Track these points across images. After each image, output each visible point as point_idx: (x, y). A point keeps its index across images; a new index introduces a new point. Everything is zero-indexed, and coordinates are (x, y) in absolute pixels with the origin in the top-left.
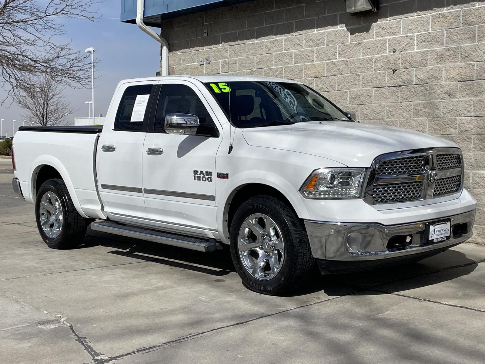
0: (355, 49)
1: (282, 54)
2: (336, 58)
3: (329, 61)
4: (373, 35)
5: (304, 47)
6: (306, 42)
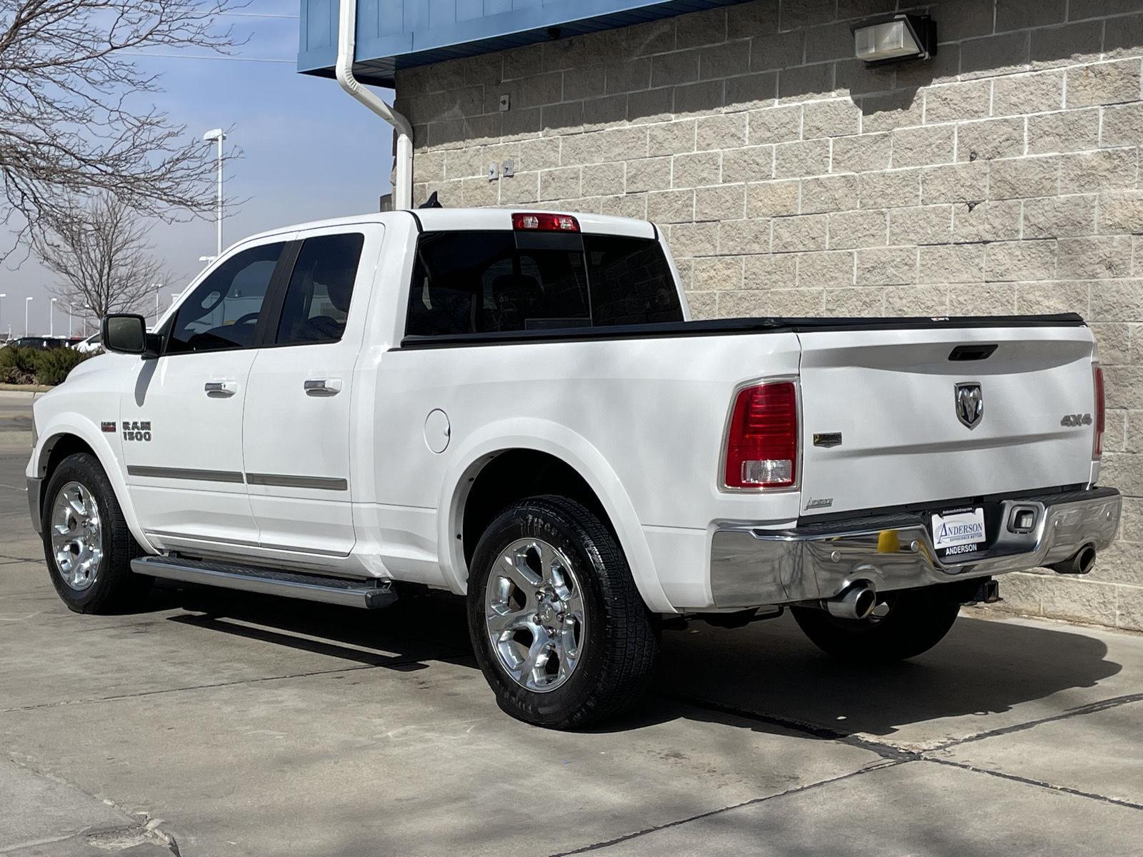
0: (875, 148)
1: (691, 159)
2: (827, 171)
3: (809, 178)
4: (920, 116)
5: (747, 143)
6: (753, 129)
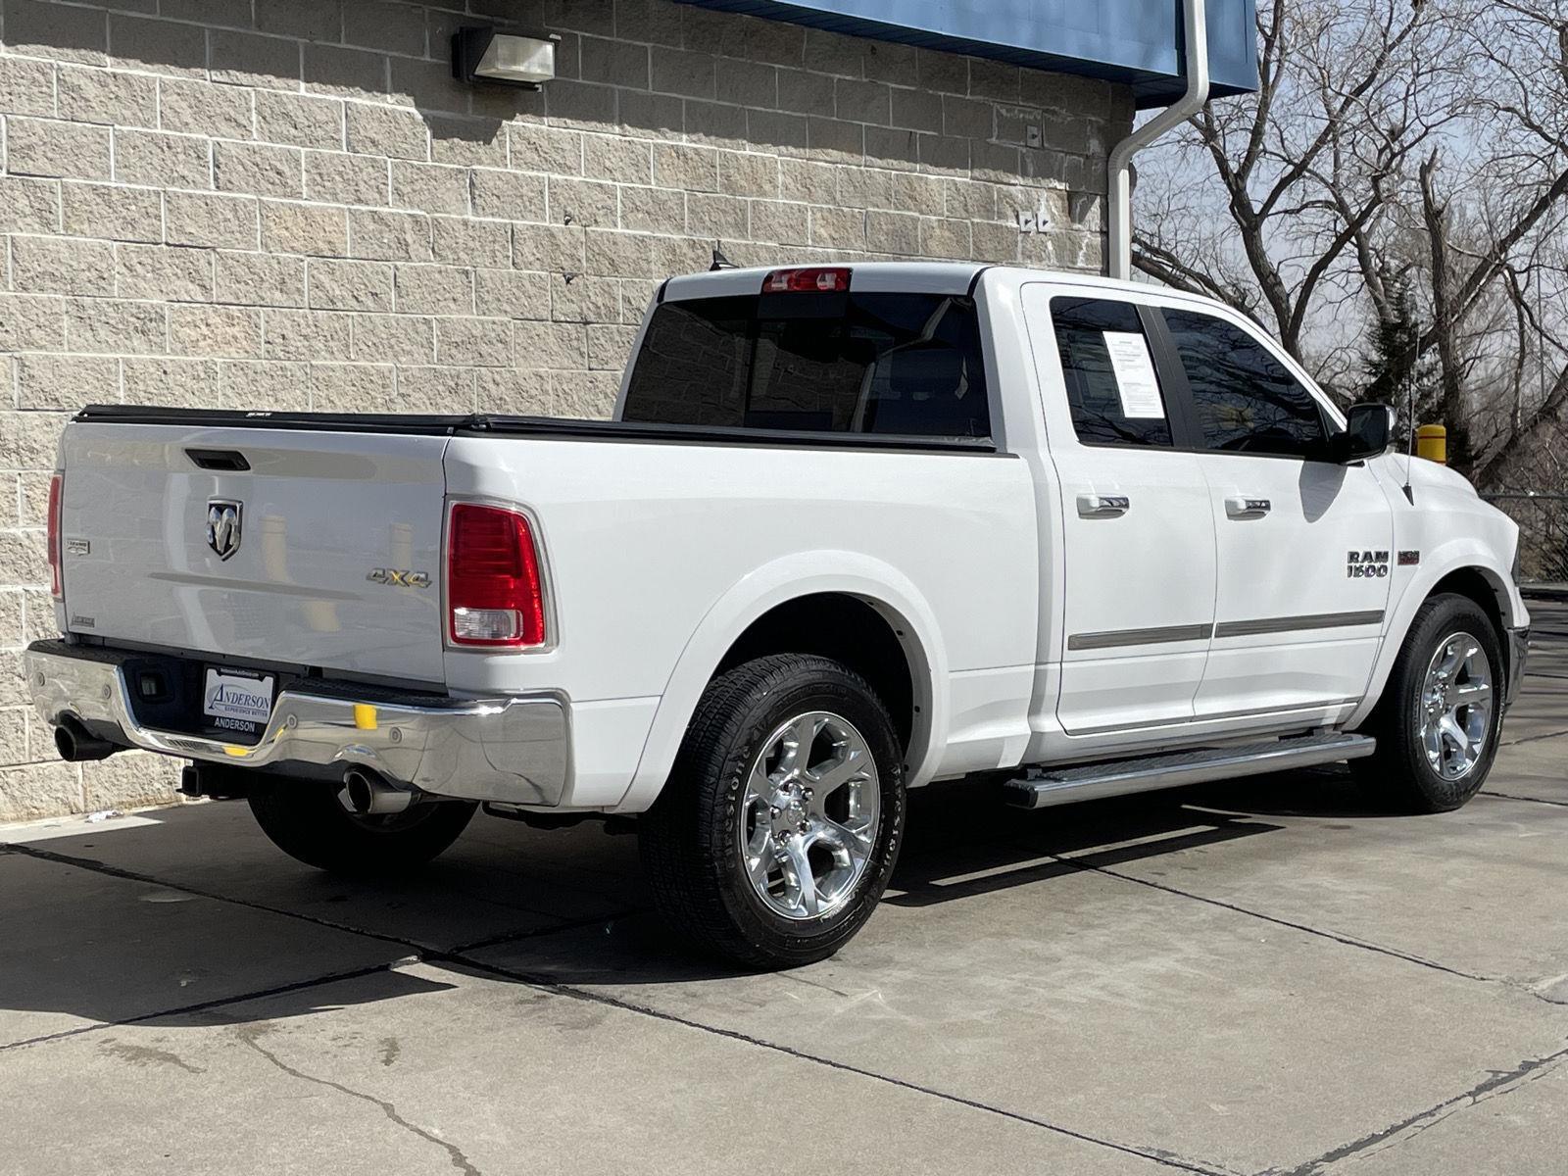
0: (448, 185)
2: (387, 203)
4: (504, 157)
5: (255, 136)
6: (264, 118)
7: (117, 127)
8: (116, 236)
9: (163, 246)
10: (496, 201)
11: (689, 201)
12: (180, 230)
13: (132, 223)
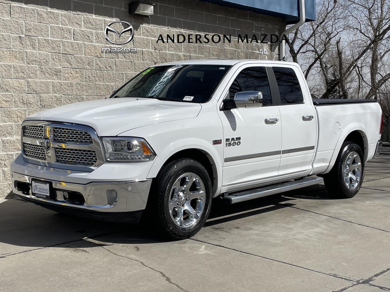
4: (141, 33)
5: (83, 27)
6: (85, 23)
7: (51, 24)
8: (50, 51)
9: (61, 54)
10: (139, 44)
11: (183, 45)
12: (65, 50)
13: (54, 48)
